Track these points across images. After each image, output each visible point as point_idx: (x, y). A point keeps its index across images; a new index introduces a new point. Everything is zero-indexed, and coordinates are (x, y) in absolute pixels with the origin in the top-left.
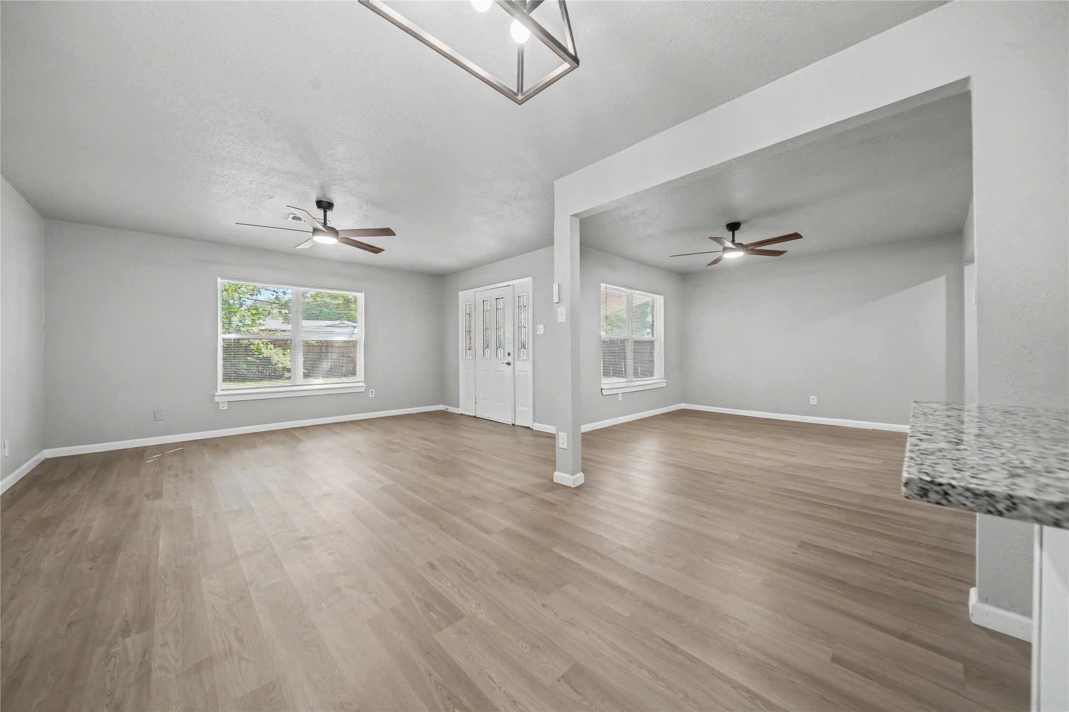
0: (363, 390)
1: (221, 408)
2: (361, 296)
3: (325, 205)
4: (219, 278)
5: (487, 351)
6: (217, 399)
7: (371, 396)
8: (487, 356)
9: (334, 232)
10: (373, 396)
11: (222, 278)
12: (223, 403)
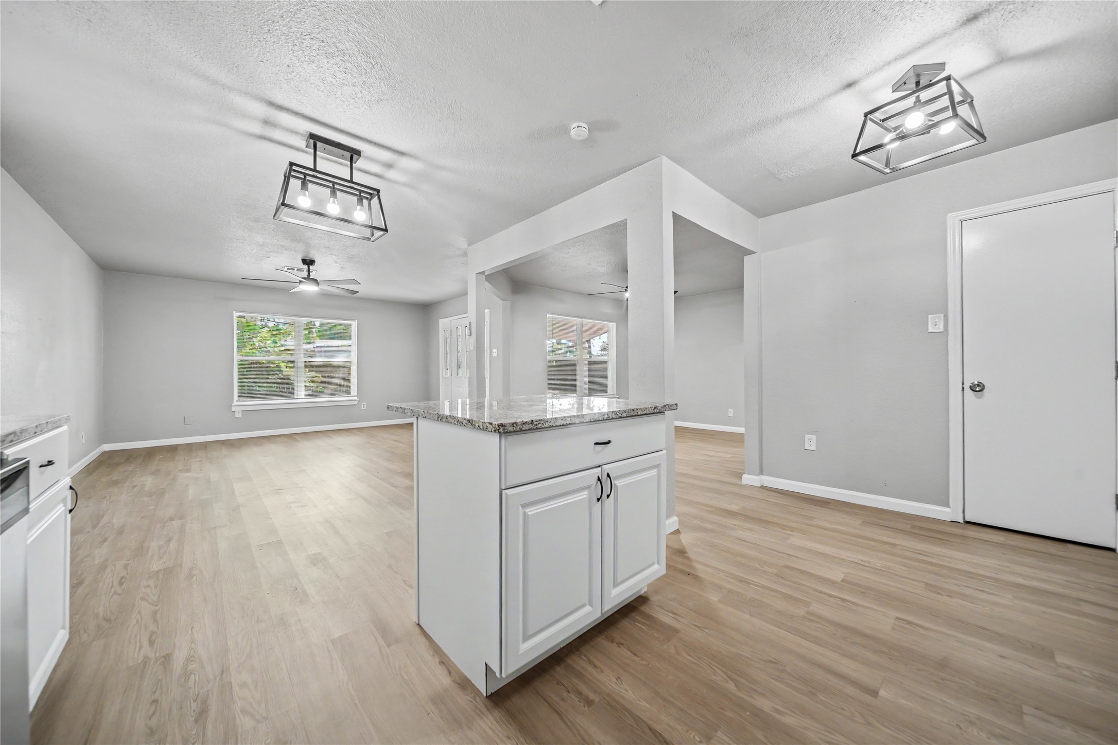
0: (355, 403)
1: (237, 416)
2: (354, 324)
3: (309, 262)
4: (234, 312)
5: (460, 370)
6: (233, 409)
7: (362, 408)
8: (460, 375)
9: (315, 281)
10: (365, 408)
11: (238, 311)
12: (238, 412)
